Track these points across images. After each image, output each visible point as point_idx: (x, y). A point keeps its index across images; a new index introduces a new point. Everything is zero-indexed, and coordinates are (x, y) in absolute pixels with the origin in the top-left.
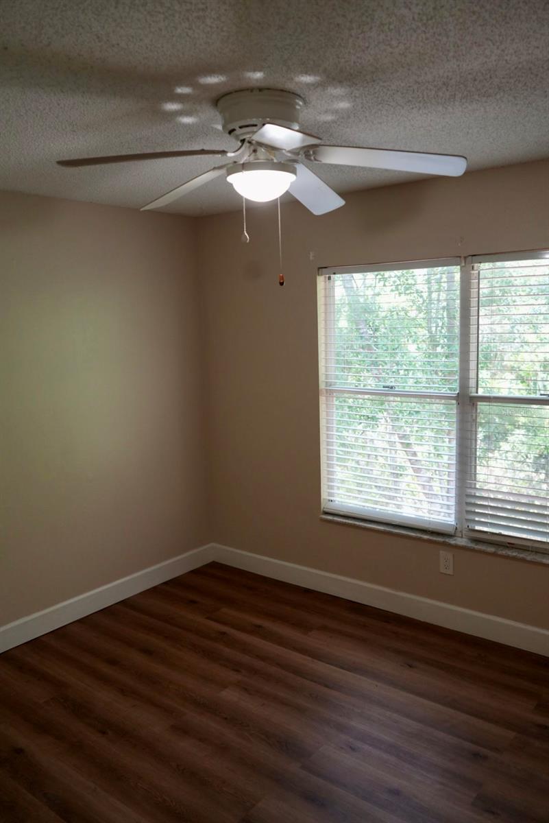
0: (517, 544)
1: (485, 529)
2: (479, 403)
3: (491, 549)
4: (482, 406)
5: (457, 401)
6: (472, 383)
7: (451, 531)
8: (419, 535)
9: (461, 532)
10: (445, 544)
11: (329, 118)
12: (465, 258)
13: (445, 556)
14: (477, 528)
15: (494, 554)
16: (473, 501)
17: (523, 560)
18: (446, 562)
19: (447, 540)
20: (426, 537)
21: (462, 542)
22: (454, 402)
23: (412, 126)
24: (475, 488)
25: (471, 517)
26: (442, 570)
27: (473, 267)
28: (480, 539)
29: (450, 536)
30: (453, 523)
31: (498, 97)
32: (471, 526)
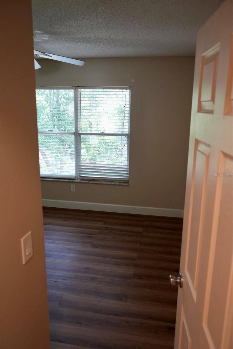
0: (95, 179)
1: (85, 176)
2: (81, 135)
3: (87, 182)
4: (82, 136)
5: (74, 135)
6: (79, 129)
7: (74, 177)
8: (64, 180)
9: (77, 178)
10: (72, 182)
11: (40, 41)
12: (75, 87)
13: (73, 186)
14: (82, 176)
15: (88, 183)
16: (80, 167)
17: (97, 184)
18: (73, 187)
19: (73, 181)
20: (66, 181)
21: (78, 181)
22: (73, 135)
23: (64, 46)
24: (81, 163)
25: (80, 172)
26: (72, 191)
27: (78, 90)
28: (84, 179)
29: (74, 179)
30: (75, 175)
31: (91, 43)
32: (80, 175)
